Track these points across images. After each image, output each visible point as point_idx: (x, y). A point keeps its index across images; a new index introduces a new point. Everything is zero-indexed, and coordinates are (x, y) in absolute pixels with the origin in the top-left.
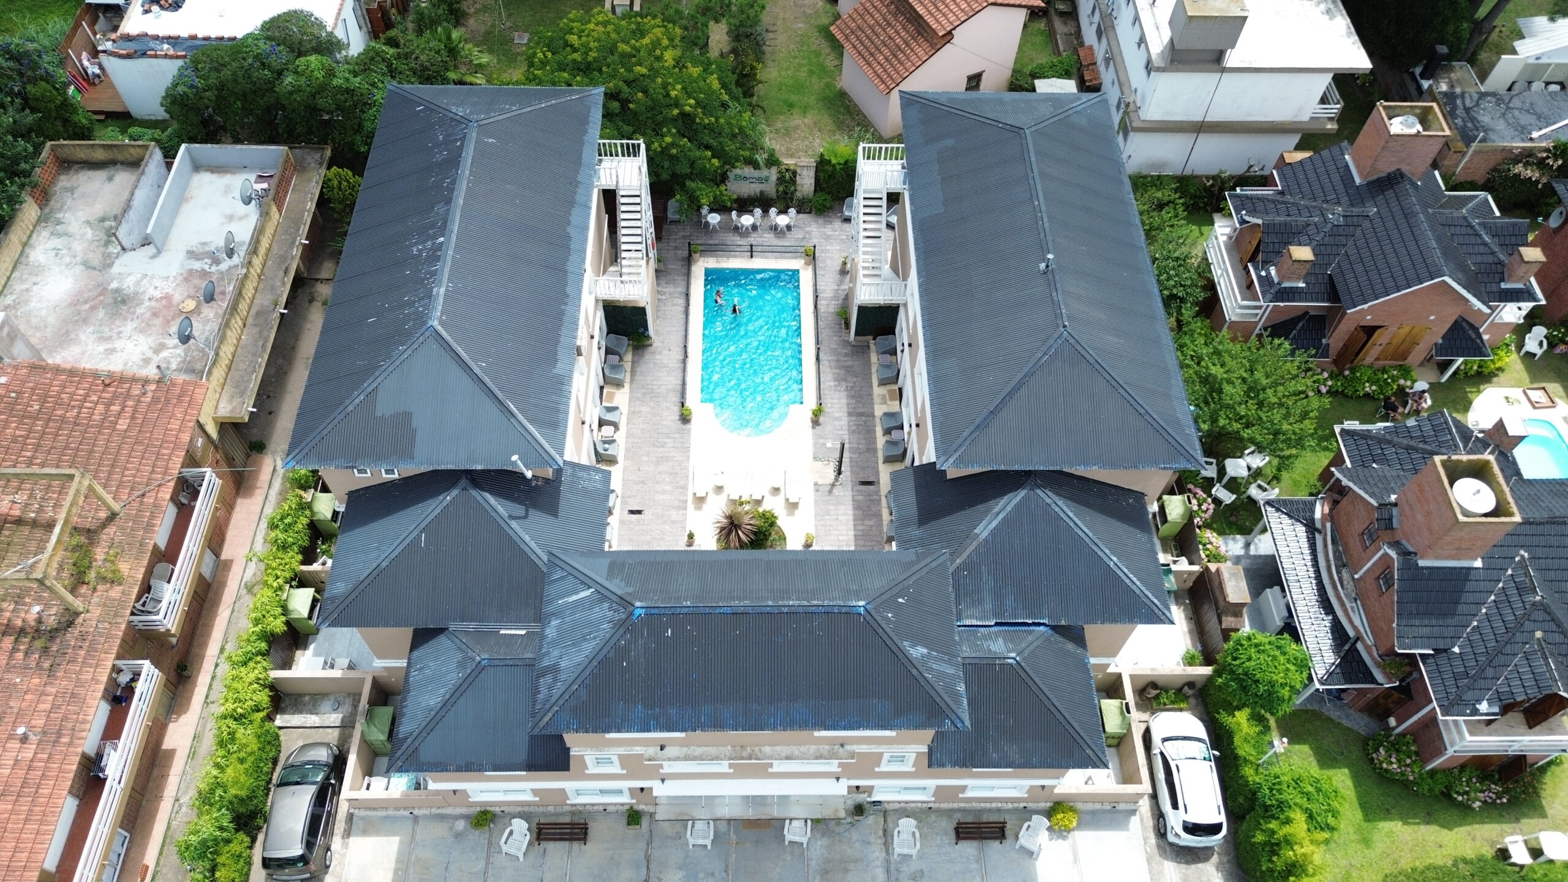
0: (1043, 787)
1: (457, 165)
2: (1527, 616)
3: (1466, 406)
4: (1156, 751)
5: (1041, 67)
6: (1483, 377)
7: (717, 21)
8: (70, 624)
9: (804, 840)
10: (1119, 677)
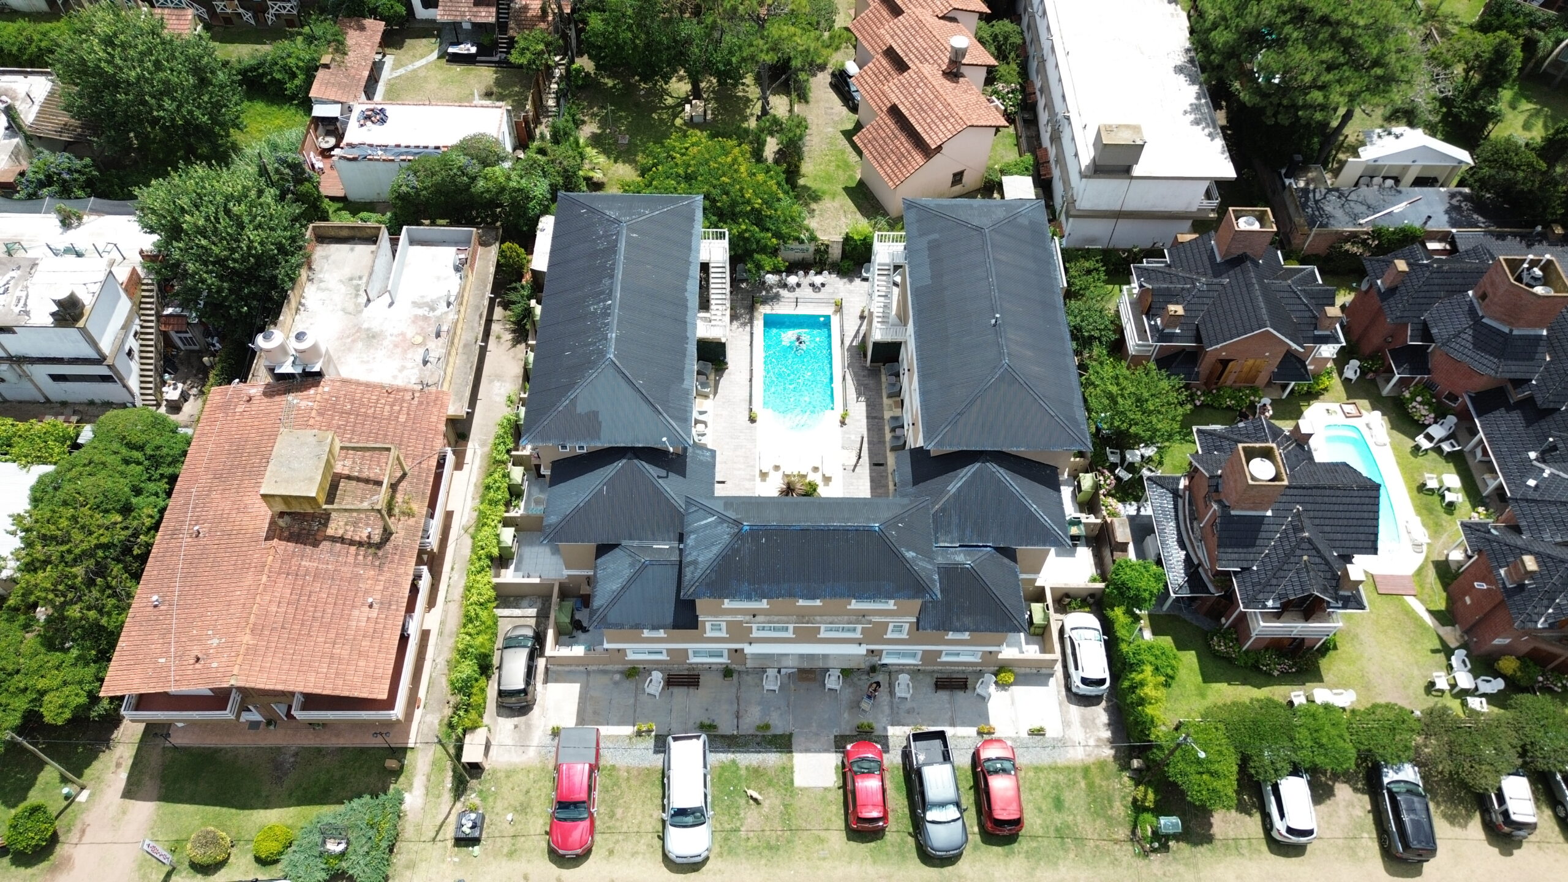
0: (990, 652)
1: (615, 252)
2: (1298, 546)
3: (1298, 414)
4: (1066, 636)
5: (1008, 165)
6: (1312, 395)
7: (772, 136)
8: (388, 540)
9: (837, 687)
10: (1043, 589)
